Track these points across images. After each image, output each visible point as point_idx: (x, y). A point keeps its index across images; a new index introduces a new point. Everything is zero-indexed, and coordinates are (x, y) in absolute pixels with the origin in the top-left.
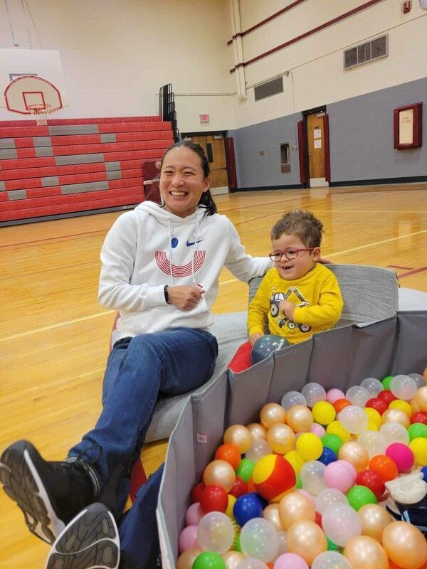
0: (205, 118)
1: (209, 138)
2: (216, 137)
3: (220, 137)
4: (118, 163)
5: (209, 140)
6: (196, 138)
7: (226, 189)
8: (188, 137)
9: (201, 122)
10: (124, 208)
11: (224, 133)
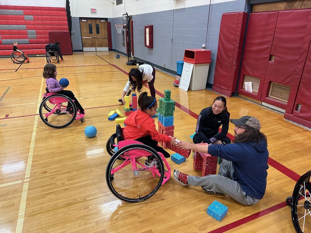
0: (93, 11)
1: (98, 21)
2: (101, 21)
3: (104, 21)
4: (35, 31)
5: (98, 22)
6: (89, 20)
7: (107, 49)
8: (84, 19)
9: (91, 13)
10: (37, 55)
11: (106, 19)
